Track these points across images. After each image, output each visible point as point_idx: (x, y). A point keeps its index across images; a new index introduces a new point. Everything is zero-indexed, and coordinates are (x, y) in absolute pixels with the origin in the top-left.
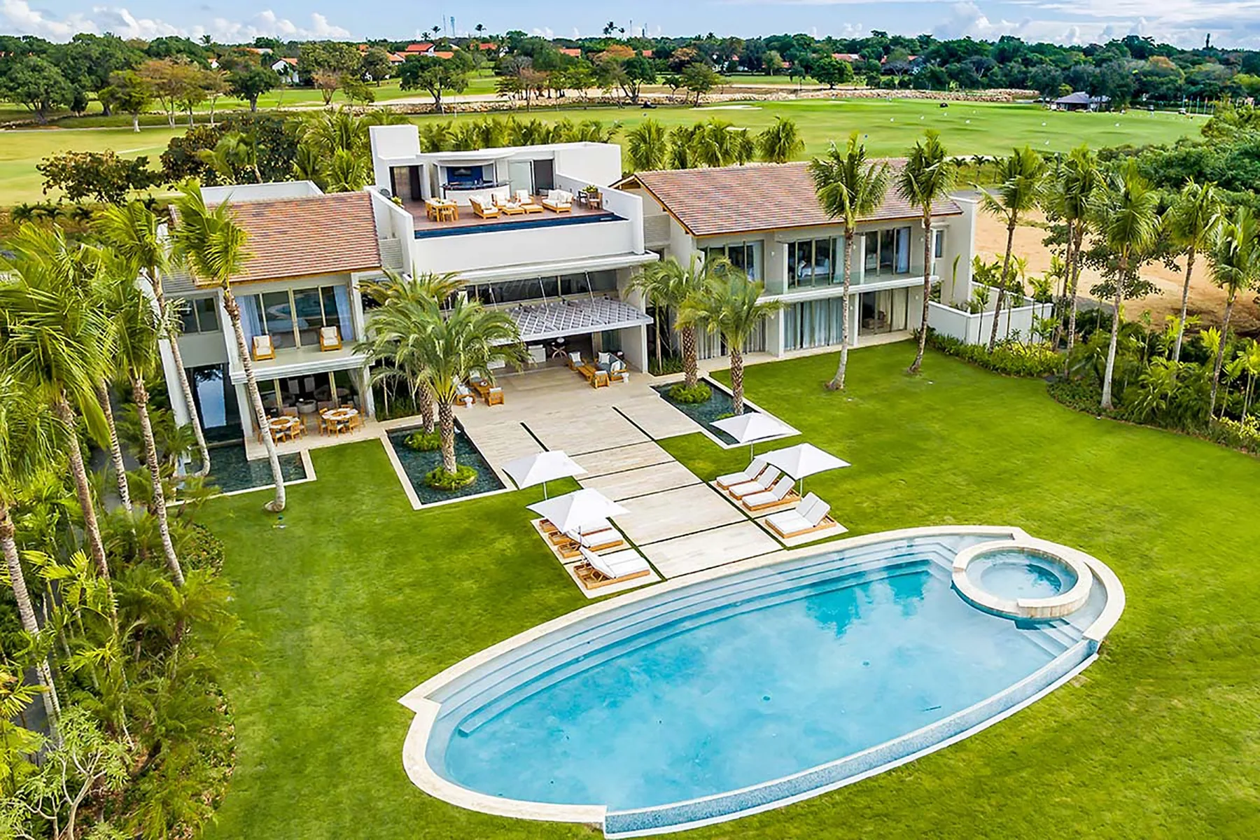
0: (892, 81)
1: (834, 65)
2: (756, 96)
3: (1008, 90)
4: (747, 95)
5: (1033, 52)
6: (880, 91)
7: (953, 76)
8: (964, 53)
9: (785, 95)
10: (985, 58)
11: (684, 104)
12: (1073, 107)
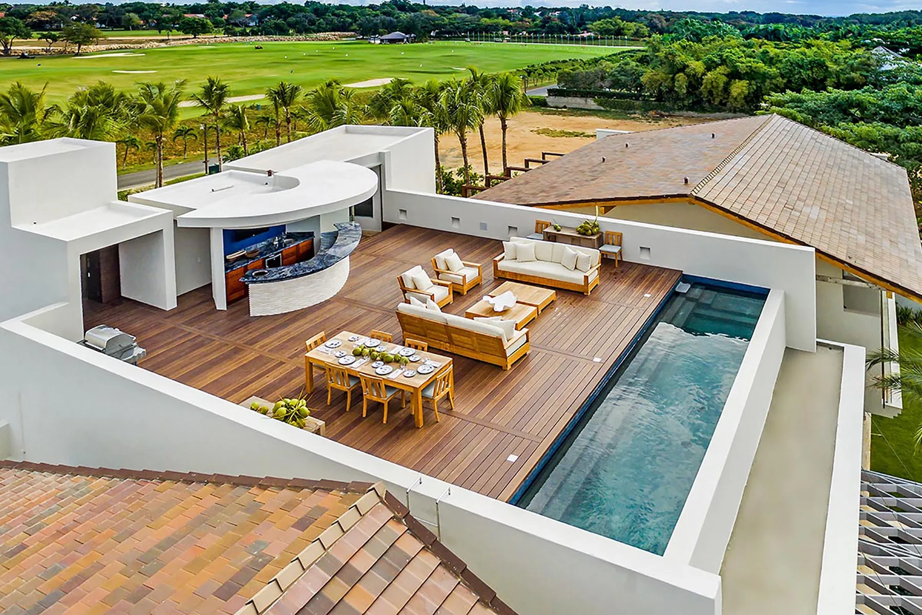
0: (245, 30)
1: (197, 22)
2: (132, 46)
3: (333, 33)
4: (123, 46)
5: (337, 10)
6: (238, 38)
7: (291, 26)
8: (292, 11)
9: (157, 44)
10: (307, 14)
11: (62, 54)
12: (392, 41)
